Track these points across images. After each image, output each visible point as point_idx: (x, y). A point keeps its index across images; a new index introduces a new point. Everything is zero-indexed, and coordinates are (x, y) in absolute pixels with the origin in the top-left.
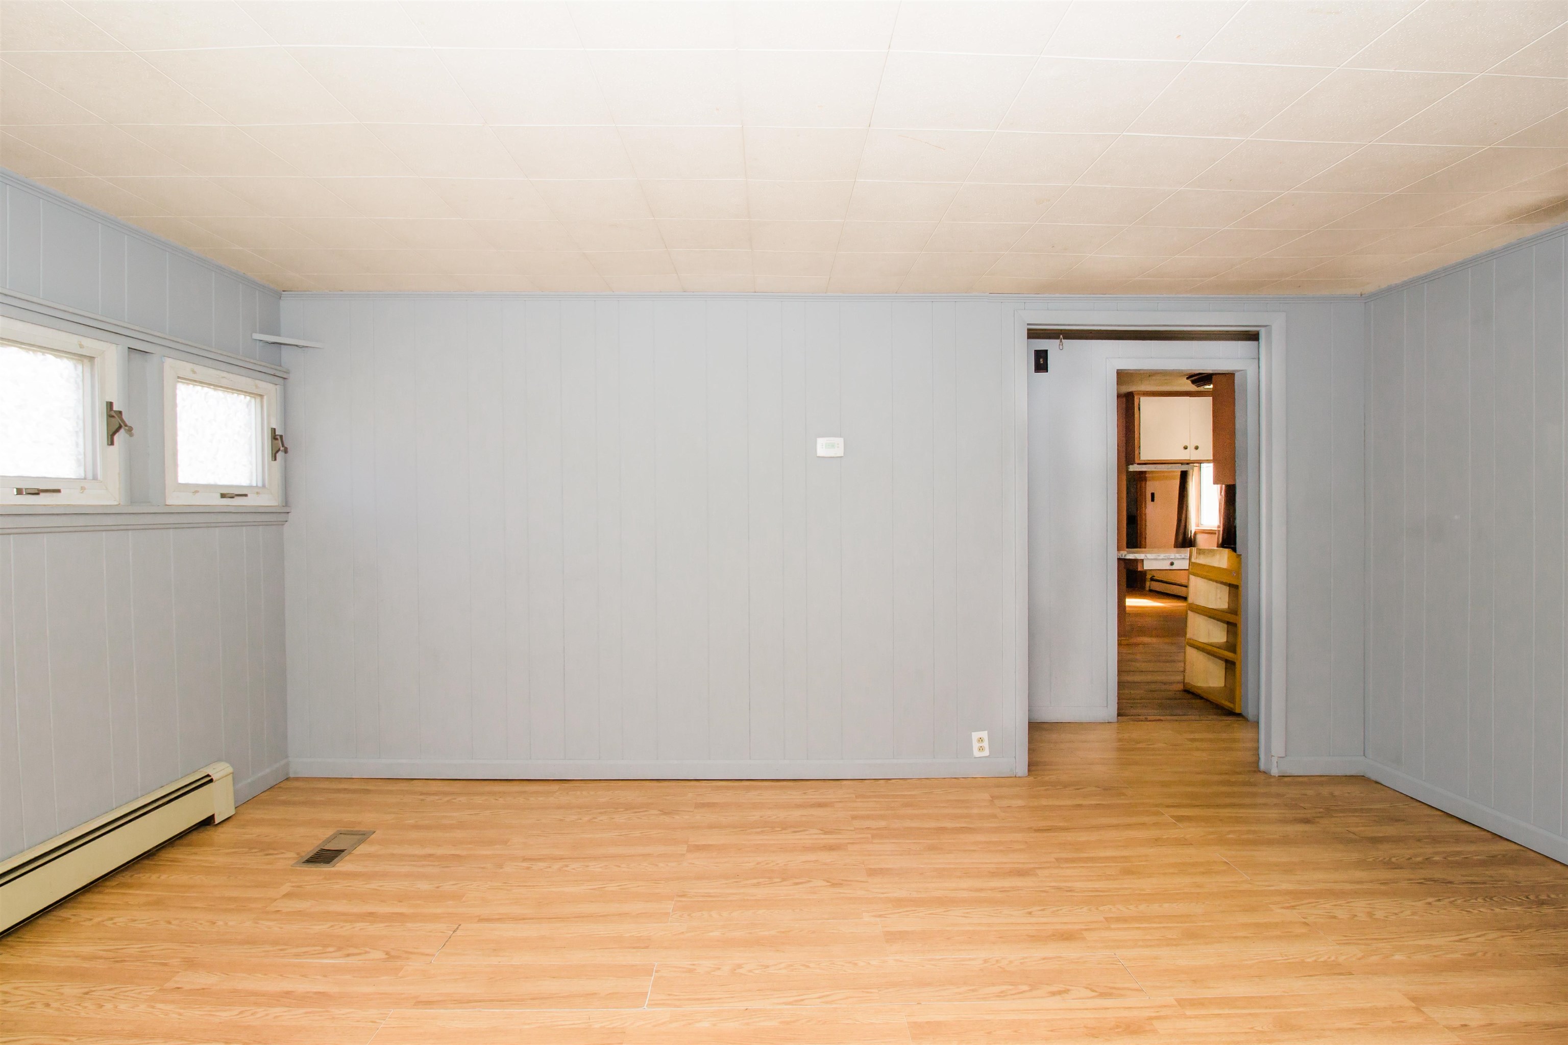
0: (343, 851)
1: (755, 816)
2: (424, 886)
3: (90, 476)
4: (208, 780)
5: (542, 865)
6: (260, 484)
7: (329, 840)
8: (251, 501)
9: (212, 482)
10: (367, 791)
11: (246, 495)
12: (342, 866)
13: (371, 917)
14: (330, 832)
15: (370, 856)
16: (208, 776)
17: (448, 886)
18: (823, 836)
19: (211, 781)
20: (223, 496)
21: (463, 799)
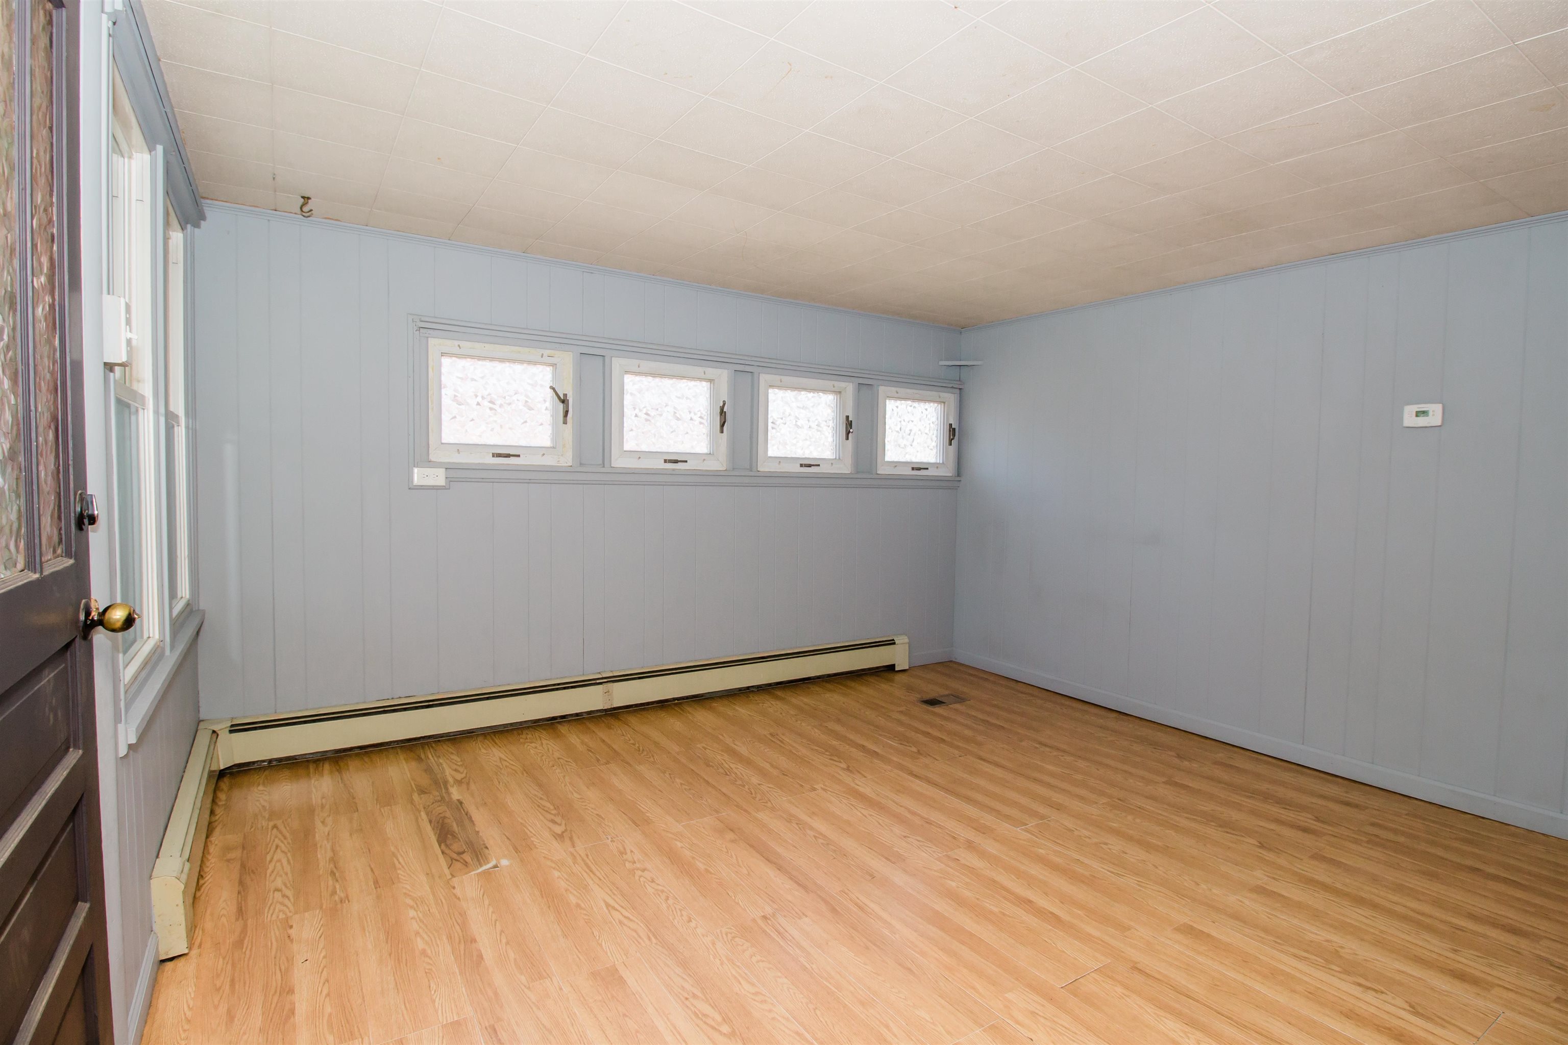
0: (944, 703)
1: (1264, 786)
2: (968, 732)
3: (838, 458)
4: (892, 643)
5: (1048, 749)
6: (941, 462)
7: (942, 696)
8: (931, 472)
9: (909, 460)
10: (986, 680)
11: (927, 469)
12: (938, 709)
13: (927, 734)
14: (947, 692)
15: (956, 710)
16: (893, 640)
17: (980, 738)
18: (1315, 823)
19: (894, 643)
20: (913, 469)
21: (1039, 702)
